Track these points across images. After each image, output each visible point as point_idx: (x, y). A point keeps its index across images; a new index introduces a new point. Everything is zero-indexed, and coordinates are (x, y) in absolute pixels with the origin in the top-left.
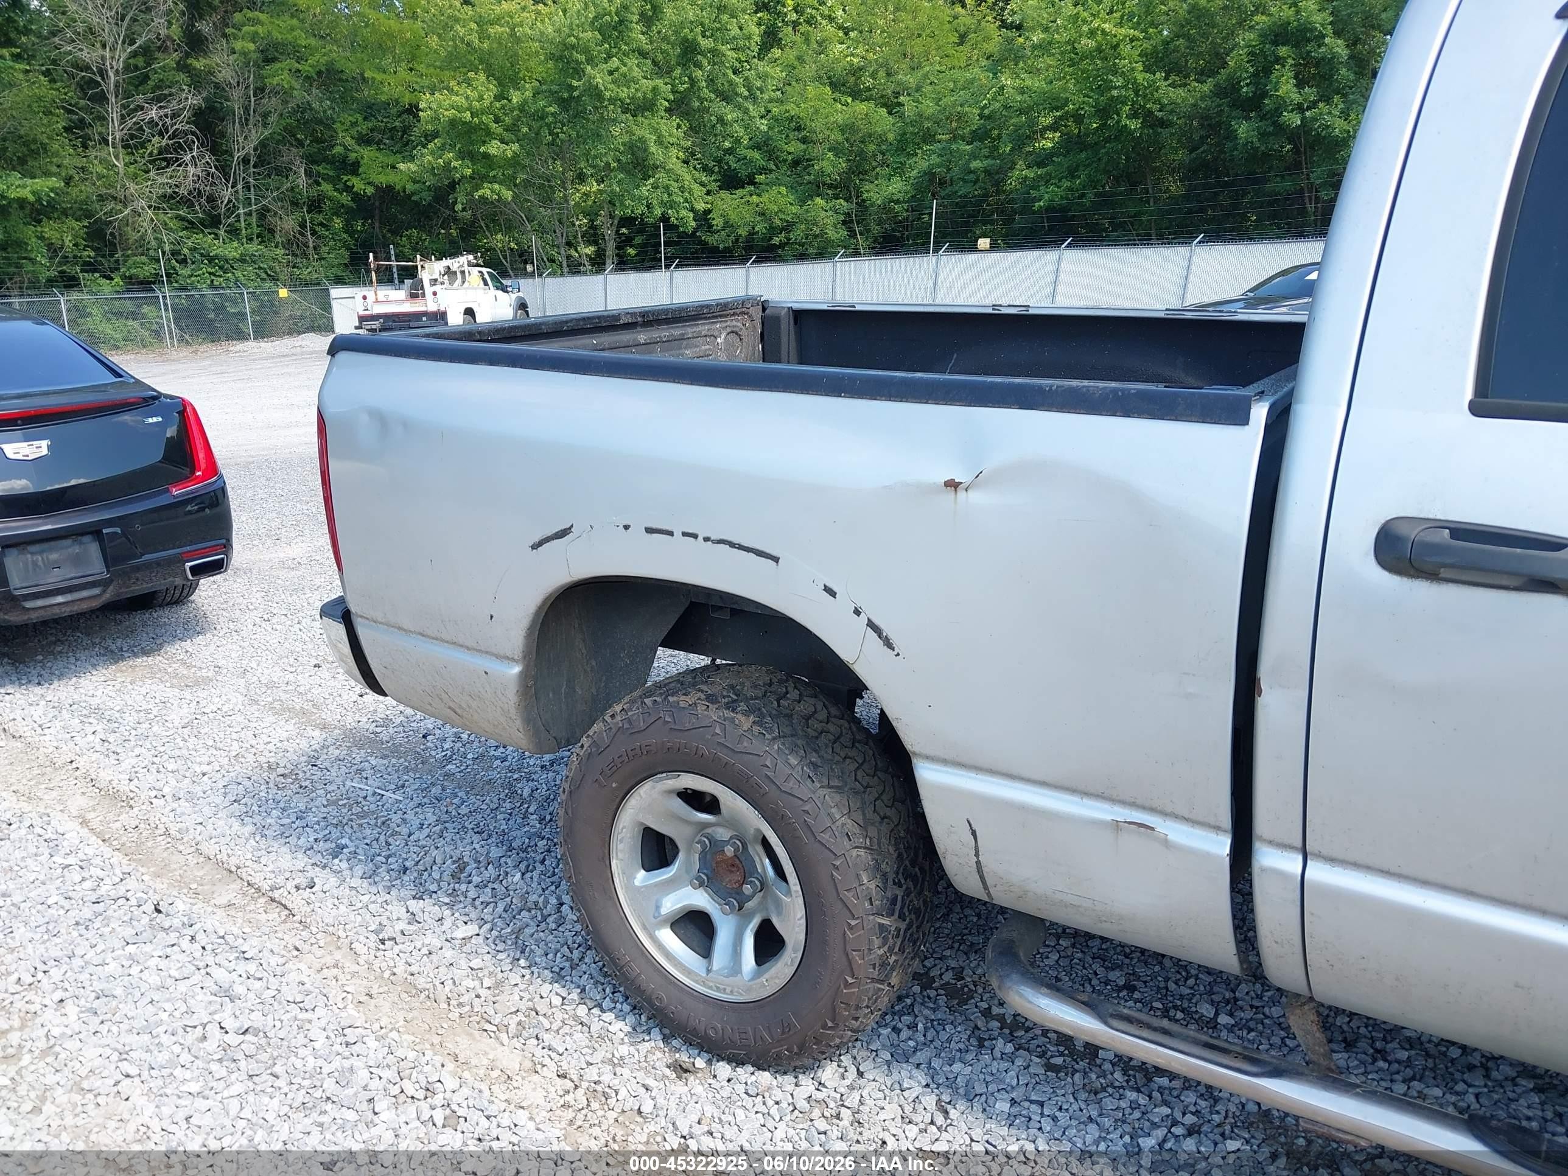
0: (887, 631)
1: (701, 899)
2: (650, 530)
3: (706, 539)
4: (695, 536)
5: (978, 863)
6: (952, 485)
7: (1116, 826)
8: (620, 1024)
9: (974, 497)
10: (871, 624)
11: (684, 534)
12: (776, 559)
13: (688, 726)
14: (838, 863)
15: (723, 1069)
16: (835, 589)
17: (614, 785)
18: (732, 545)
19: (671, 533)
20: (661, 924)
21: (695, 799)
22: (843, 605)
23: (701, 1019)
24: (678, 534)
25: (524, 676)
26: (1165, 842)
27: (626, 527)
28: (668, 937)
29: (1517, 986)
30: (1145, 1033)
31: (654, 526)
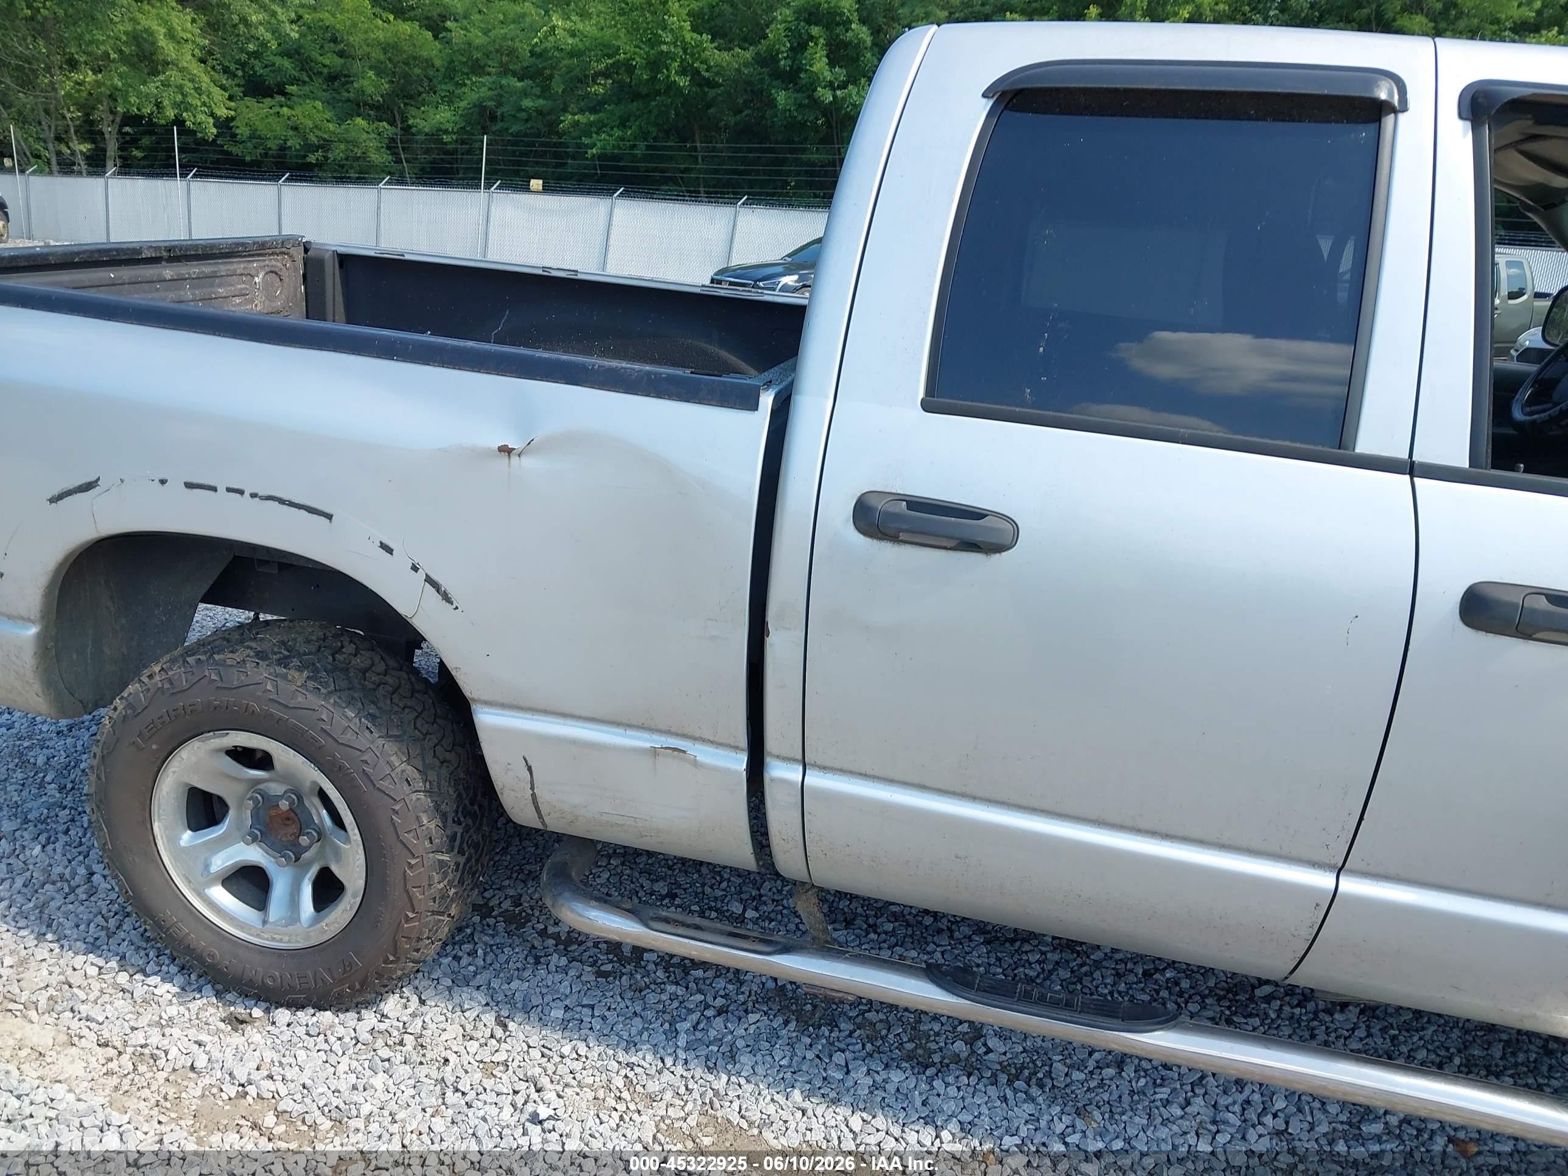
0: (445, 585)
1: (254, 854)
2: (189, 485)
3: (254, 495)
4: (241, 492)
5: (534, 795)
6: (506, 450)
7: (654, 752)
8: (168, 986)
9: (526, 461)
10: (429, 580)
11: (229, 490)
12: (329, 517)
13: (236, 683)
14: (397, 807)
15: (283, 1015)
16: (392, 545)
17: (154, 747)
18: (282, 501)
19: (214, 489)
20: (211, 883)
21: (244, 756)
22: (401, 560)
23: (257, 970)
24: (221, 489)
25: (42, 639)
26: (695, 763)
27: (163, 482)
28: (220, 894)
29: (957, 857)
30: (680, 931)
31: (195, 481)
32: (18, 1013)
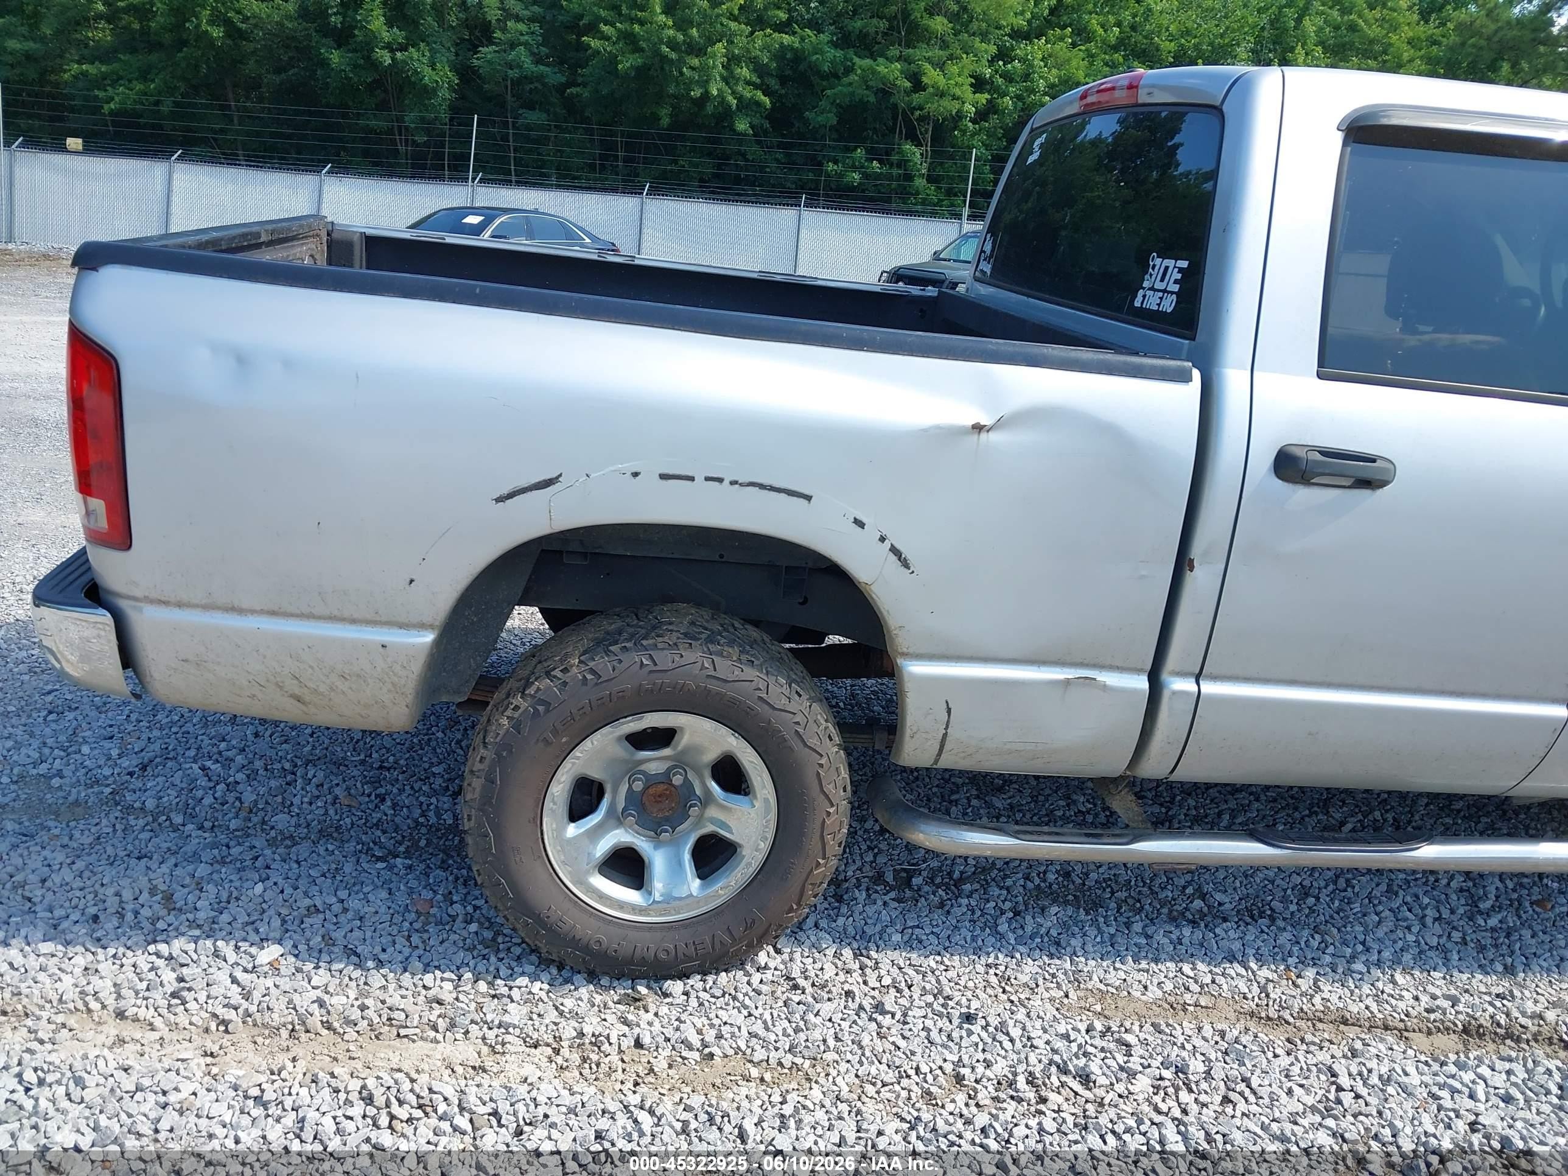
0: (906, 553)
2: (664, 477)
3: (733, 483)
4: (720, 480)
5: (945, 735)
6: (978, 428)
7: (1067, 682)
8: (538, 984)
9: (993, 437)
10: (894, 550)
11: (707, 479)
12: (808, 498)
13: (671, 666)
14: (822, 761)
15: (676, 987)
16: (864, 520)
17: (564, 740)
18: (762, 486)
19: (692, 479)
22: (871, 534)
23: (649, 946)
24: (700, 479)
25: (437, 643)
26: (1104, 687)
27: (636, 475)
29: (1310, 734)
31: (671, 472)
32: (415, 1037)
